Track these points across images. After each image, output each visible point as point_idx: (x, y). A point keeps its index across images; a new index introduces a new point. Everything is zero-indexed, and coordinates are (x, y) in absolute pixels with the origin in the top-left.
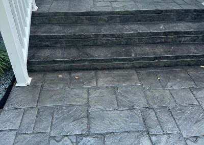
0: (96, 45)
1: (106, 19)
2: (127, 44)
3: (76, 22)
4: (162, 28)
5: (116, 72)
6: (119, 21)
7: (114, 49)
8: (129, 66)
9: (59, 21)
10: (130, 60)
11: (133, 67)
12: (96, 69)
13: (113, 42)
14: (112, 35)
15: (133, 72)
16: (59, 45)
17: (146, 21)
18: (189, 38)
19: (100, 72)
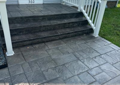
0: (40, 31)
1: (41, 19)
2: (54, 29)
3: (27, 21)
4: (66, 21)
5: (53, 42)
6: (47, 20)
7: (49, 32)
8: (58, 38)
9: (18, 21)
10: (58, 35)
11: (60, 39)
12: (44, 42)
13: (48, 29)
14: (47, 26)
15: (60, 41)
16: (22, 33)
17: (58, 19)
18: (77, 24)
19: (46, 43)
